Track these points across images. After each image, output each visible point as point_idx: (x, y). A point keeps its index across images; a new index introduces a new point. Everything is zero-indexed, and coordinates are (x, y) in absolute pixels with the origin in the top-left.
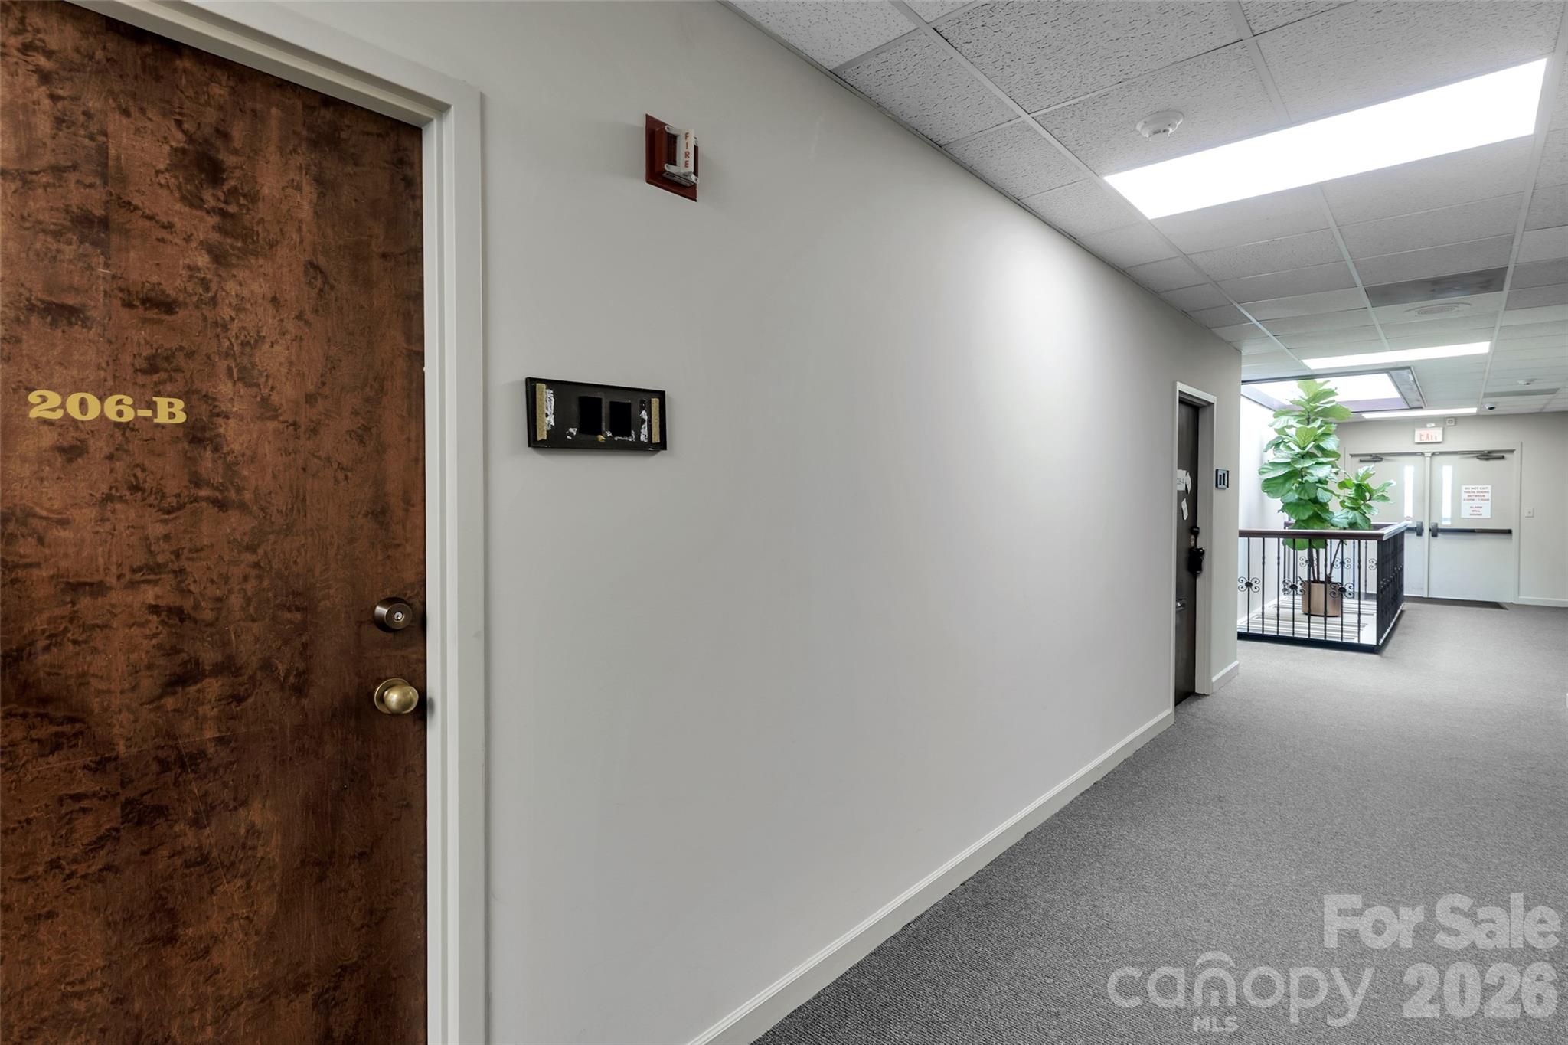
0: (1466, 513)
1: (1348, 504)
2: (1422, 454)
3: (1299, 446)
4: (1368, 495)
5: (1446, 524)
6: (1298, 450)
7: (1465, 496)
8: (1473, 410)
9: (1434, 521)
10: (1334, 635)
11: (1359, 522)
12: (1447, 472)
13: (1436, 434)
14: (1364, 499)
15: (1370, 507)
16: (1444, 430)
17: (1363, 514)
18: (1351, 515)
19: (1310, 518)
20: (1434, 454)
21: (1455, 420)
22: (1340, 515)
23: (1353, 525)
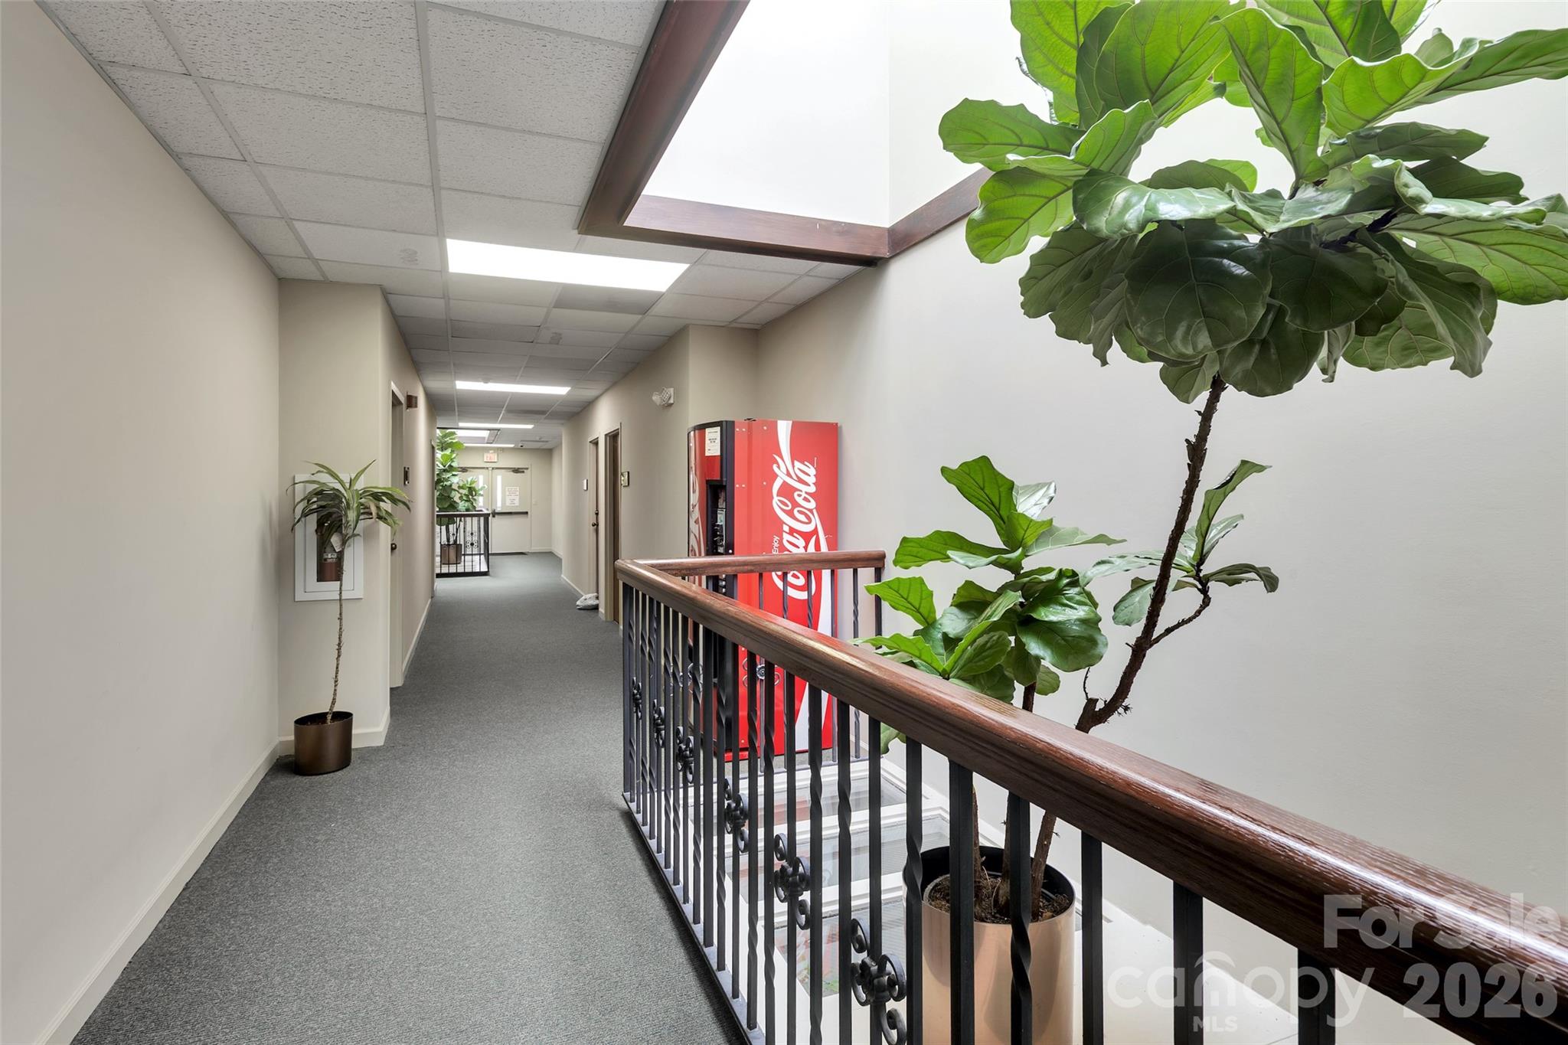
0: (508, 503)
1: (465, 498)
2: (487, 468)
3: (442, 464)
4: (474, 493)
5: (498, 510)
6: (442, 467)
7: (507, 493)
8: (512, 446)
9: (494, 508)
10: (460, 569)
11: (471, 508)
12: (499, 478)
13: (493, 456)
14: (472, 495)
15: (475, 500)
16: (498, 455)
17: (472, 504)
18: (467, 504)
19: (449, 506)
20: (493, 468)
21: (503, 449)
22: (462, 506)
23: (467, 510)
